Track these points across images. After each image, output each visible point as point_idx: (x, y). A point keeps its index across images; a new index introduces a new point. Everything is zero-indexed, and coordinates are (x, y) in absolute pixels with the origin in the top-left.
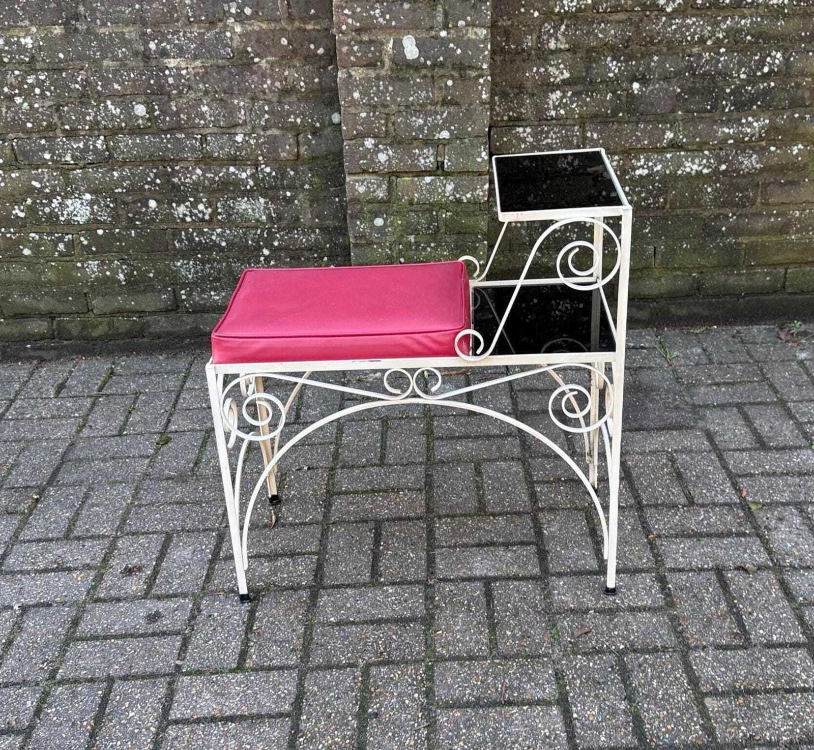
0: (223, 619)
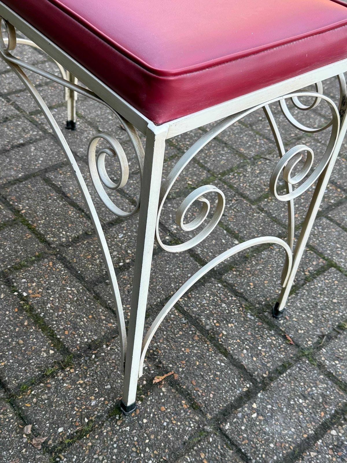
0: (309, 312)
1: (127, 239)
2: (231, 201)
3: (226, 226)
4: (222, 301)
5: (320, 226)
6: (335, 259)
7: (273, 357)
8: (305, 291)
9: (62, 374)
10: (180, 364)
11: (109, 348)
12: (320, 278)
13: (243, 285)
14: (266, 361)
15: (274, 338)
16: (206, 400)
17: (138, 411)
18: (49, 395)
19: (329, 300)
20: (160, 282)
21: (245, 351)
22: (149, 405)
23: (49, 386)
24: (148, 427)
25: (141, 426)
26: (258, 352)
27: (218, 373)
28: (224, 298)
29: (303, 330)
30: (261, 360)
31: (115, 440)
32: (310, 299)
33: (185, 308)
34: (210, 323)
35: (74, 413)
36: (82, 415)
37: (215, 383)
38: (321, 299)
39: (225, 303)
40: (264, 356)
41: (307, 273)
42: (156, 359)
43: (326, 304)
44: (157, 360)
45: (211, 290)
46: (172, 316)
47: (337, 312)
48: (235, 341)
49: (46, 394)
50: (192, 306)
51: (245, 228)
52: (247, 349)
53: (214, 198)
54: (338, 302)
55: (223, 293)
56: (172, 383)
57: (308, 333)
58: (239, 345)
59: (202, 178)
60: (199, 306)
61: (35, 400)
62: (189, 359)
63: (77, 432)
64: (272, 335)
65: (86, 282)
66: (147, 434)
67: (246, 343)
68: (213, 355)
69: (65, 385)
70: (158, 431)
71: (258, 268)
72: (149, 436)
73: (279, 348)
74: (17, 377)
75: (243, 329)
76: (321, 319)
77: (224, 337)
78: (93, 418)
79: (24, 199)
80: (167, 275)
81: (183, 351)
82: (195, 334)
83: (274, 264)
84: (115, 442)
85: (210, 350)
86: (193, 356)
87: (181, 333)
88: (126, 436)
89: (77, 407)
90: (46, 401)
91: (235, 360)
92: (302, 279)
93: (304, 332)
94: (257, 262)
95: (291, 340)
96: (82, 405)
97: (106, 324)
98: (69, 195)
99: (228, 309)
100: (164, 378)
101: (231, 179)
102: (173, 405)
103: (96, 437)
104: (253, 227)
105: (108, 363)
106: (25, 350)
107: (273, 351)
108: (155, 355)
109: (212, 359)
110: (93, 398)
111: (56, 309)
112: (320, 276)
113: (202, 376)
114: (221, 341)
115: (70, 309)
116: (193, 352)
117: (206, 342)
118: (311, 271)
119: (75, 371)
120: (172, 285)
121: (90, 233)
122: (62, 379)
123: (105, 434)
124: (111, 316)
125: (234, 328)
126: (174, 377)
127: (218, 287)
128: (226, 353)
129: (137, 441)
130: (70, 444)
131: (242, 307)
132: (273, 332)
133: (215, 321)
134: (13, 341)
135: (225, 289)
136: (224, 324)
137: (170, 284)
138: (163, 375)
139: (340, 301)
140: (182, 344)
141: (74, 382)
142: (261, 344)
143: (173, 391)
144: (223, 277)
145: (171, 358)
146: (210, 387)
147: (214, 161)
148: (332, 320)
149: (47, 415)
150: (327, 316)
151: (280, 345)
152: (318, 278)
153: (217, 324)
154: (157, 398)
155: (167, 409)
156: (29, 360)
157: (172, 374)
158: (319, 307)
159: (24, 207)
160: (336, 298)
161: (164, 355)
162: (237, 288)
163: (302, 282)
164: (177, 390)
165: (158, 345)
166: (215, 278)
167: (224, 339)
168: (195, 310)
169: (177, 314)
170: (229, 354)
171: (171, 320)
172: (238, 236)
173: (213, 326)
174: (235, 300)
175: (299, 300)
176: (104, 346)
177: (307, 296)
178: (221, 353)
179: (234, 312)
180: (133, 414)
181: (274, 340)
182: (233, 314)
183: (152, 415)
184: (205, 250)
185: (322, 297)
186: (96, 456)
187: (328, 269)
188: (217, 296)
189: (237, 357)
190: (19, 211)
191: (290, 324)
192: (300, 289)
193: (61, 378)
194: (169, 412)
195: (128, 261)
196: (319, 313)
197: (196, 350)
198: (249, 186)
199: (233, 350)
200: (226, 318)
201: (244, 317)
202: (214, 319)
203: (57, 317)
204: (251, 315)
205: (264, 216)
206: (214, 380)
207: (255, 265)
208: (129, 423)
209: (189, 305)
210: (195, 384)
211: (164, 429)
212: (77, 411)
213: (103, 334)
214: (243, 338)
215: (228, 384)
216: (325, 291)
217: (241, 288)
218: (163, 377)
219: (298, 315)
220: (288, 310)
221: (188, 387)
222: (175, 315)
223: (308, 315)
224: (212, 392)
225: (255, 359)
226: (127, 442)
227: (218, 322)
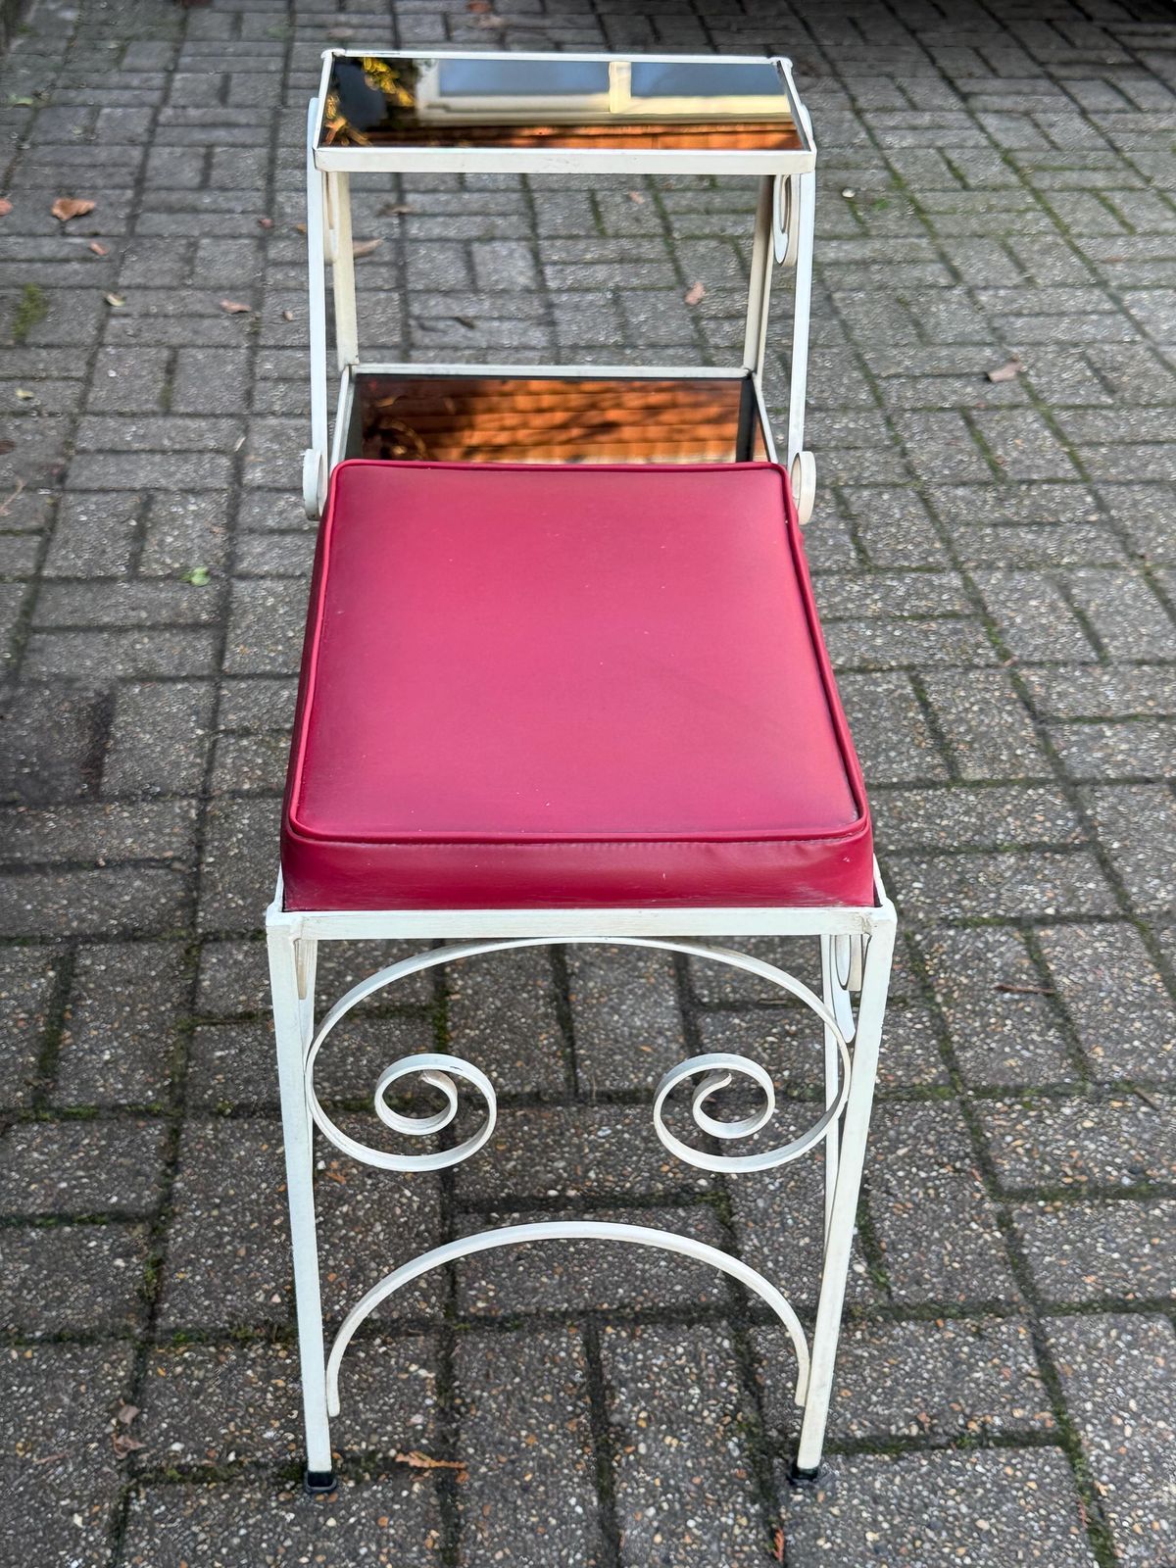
0: (888, 1513)
1: (612, 1144)
2: (942, 1165)
3: (871, 1218)
4: (700, 1381)
5: (1132, 1333)
6: (1089, 1433)
7: (702, 1558)
8: (924, 1462)
9: (261, 1351)
10: (491, 1459)
11: (384, 1349)
12: (999, 1455)
13: (782, 1371)
14: (680, 1557)
15: (744, 1521)
16: (480, 1557)
17: (334, 1498)
18: (209, 1375)
19: (970, 1515)
20: (600, 1270)
21: (651, 1511)
22: (364, 1500)
23: (222, 1358)
24: (327, 1536)
25: (317, 1529)
26: (680, 1530)
27: (553, 1522)
28: (709, 1376)
29: (833, 1543)
30: (669, 1548)
31: (251, 1521)
32: (920, 1488)
33: (604, 1353)
34: (631, 1411)
35: (223, 1431)
36: (232, 1443)
37: (530, 1536)
38: (951, 1503)
39: (702, 1389)
40: (685, 1545)
41: (973, 1426)
42: (455, 1420)
43: (951, 1519)
44: (454, 1425)
45: (696, 1345)
46: (563, 1354)
47: (962, 1551)
48: (648, 1478)
49: (207, 1371)
50: (624, 1356)
51: (915, 1245)
52: (659, 1509)
53: (904, 1143)
54: (989, 1532)
55: (716, 1365)
56: (446, 1485)
57: (839, 1556)
58: (650, 1490)
59: (916, 1081)
60: (639, 1364)
61: (179, 1369)
62: (519, 1460)
63: (202, 1468)
64: (746, 1514)
65: (453, 1197)
66: (315, 1547)
67: (670, 1496)
68: (576, 1480)
69: (249, 1372)
70: (339, 1555)
71: (859, 1352)
72: (315, 1553)
73: (737, 1548)
74: (183, 1313)
75: (689, 1464)
76: (902, 1545)
77: (632, 1457)
78: (246, 1462)
79: (478, 971)
80: (630, 1263)
81: (519, 1437)
82: (578, 1416)
83: (906, 1364)
84: (247, 1526)
85: (579, 1467)
86: (533, 1459)
87: (549, 1398)
88: (276, 1526)
89: (236, 1425)
90: (195, 1383)
91: (614, 1515)
92: (946, 1433)
93: (831, 1549)
94: (868, 1337)
95: (781, 1547)
96: (248, 1426)
97: (416, 1300)
98: (573, 998)
99: (696, 1405)
100: (436, 1468)
101: (992, 1112)
102: (408, 1528)
103: (225, 1497)
104: (938, 1254)
105: (356, 1377)
106: (235, 1272)
107: (714, 1547)
108: (459, 1413)
109: (566, 1486)
110: (277, 1424)
111: (351, 1221)
112: (1003, 1450)
113: (516, 1508)
114: (618, 1462)
115: (377, 1234)
116: (540, 1450)
117: (586, 1445)
118: (988, 1427)
119: (288, 1357)
120: (621, 1291)
121: (546, 1098)
122: (253, 1360)
123: (243, 1500)
124: (443, 1289)
125: (673, 1450)
126: (456, 1477)
127: (720, 1345)
128: (606, 1493)
129: (287, 1549)
130: (171, 1481)
131: (734, 1418)
132: (755, 1509)
133: (643, 1415)
134: (230, 1243)
135: (730, 1358)
136: (659, 1431)
137: (618, 1285)
138: (438, 1460)
139: (994, 1532)
140: (533, 1421)
141: (267, 1377)
142: (704, 1517)
143: (433, 1501)
144: (751, 1331)
145: (483, 1437)
146: (511, 1538)
147: (991, 1049)
148: (930, 1562)
149: (177, 1409)
150: (927, 1546)
151: (743, 1543)
152: (991, 1453)
153: (643, 1424)
154: (390, 1495)
155: (390, 1527)
156: (228, 1292)
157: (459, 1470)
158: (926, 1517)
159: (464, 988)
160: (993, 1521)
161: (477, 1424)
162: (760, 1370)
163: (943, 1440)
164: (442, 1505)
165: (481, 1397)
166: (731, 1324)
167: (628, 1462)
168: (622, 1367)
169: (575, 1355)
170: (613, 1497)
171: (553, 1362)
172: (880, 1257)
173: (630, 1421)
174: (731, 1394)
175: (890, 1475)
176: (378, 1341)
177: (921, 1476)
178: (596, 1484)
179: (704, 1418)
180: (320, 1498)
181: (740, 1526)
182: (698, 1420)
183: (352, 1520)
184: (766, 1250)
185: (958, 1498)
186: (195, 1529)
187: (1043, 1445)
188: (698, 1364)
189: (622, 1513)
190: (448, 994)
191: (814, 1514)
192: (918, 1454)
193: (252, 1355)
194: (388, 1535)
195: (572, 1193)
196: (913, 1529)
197: (550, 1451)
198: (1028, 1151)
199: (626, 1494)
200: (672, 1419)
201: (716, 1440)
202: (644, 1409)
203: (341, 1239)
204: (739, 1446)
205: (996, 1241)
206: (532, 1529)
207: (857, 1342)
208: (301, 1508)
209: (619, 1351)
210: (487, 1512)
211: (353, 1560)
212: (232, 1433)
213: (395, 1315)
214: (672, 1482)
215: (555, 1554)
216: (980, 1491)
217: (772, 1376)
218: (434, 1464)
219: (853, 1507)
220: (838, 1483)
221: (467, 1511)
222: (569, 1355)
223: (880, 1518)
224: (507, 1551)
225: (658, 1539)
226: (270, 1539)
227: (648, 1419)
